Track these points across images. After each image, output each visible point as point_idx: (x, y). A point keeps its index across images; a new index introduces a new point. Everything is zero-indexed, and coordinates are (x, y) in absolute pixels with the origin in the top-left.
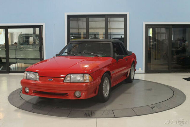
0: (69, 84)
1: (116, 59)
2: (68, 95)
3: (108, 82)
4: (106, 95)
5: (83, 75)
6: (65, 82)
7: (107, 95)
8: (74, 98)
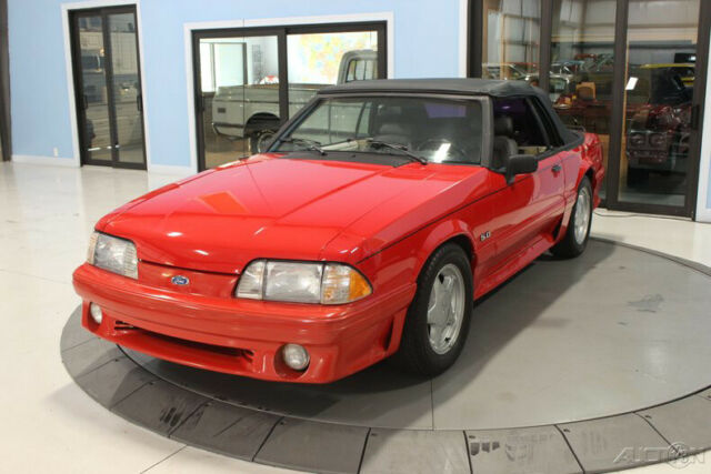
0: (257, 306)
1: (504, 174)
2: (251, 361)
3: (456, 281)
4: (447, 340)
5: (320, 268)
6: (239, 295)
7: (454, 339)
8: (275, 376)
